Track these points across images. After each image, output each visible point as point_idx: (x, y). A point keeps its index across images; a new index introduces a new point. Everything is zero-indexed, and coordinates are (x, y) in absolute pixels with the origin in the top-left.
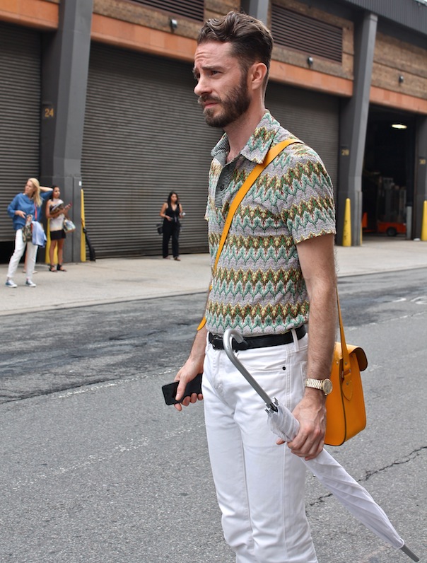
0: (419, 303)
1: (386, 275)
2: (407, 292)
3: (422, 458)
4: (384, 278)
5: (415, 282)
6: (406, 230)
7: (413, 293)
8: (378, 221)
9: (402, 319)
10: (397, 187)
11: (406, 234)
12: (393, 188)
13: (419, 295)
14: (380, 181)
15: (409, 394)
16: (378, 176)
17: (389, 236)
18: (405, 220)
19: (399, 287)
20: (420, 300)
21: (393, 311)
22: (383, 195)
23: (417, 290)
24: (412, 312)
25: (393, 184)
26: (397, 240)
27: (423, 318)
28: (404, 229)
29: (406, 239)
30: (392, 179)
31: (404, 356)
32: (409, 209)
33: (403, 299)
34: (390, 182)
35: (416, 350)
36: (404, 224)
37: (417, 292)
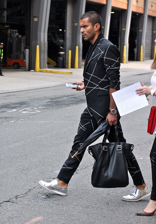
0: (24, 112)
1: (8, 94)
2: (18, 105)
3: (2, 208)
4: (6, 96)
5: (25, 99)
6: (25, 64)
7: (22, 106)
8: (8, 59)
9: (11, 123)
10: (20, 36)
11: (25, 67)
12: (18, 36)
13: (25, 107)
14: (9, 32)
15: (4, 169)
16: (8, 28)
17: (15, 68)
18: (24, 58)
19: (14, 102)
20: (25, 110)
21: (6, 118)
22: (11, 41)
23: (26, 104)
24: (18, 119)
25: (17, 34)
26: (20, 71)
27: (24, 122)
28: (24, 63)
29: (25, 71)
30: (17, 31)
31: (6, 147)
32: (27, 50)
33: (14, 110)
34: (16, 32)
35: (15, 142)
36: (24, 60)
37: (24, 106)
